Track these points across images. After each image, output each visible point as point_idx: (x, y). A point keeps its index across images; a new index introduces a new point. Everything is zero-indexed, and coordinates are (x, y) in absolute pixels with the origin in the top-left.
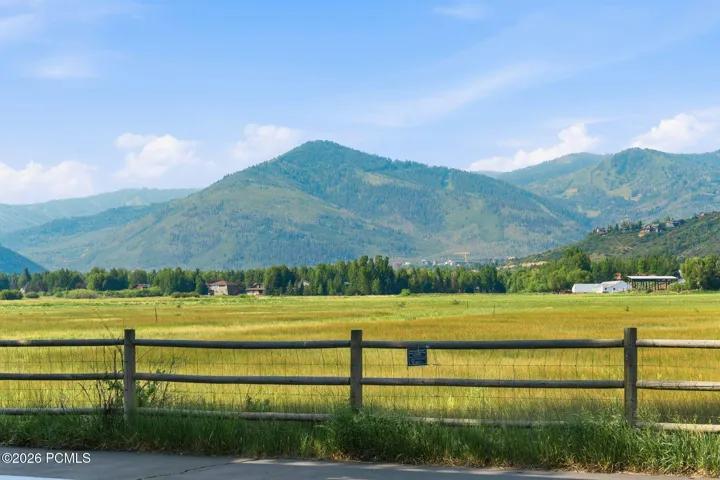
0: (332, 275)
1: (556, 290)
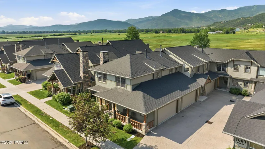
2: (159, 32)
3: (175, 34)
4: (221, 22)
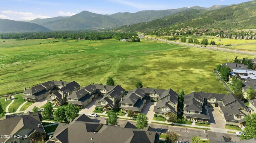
1: (118, 40)
4: (127, 26)
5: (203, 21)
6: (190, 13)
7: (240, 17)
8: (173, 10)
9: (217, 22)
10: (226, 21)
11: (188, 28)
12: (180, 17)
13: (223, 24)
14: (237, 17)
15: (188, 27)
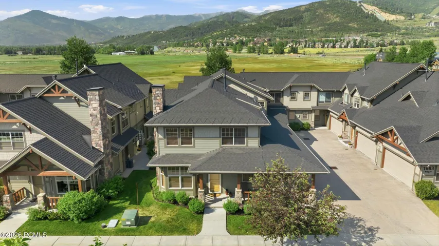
0: (52, 50)
1: (108, 54)
2: (16, 53)
3: (51, 56)
4: (123, 36)
5: (258, 27)
6: (233, 18)
7: (314, 23)
8: (204, 15)
9: (280, 29)
10: (294, 28)
11: (235, 37)
12: (219, 23)
13: (290, 31)
14: (309, 23)
15: (236, 35)
